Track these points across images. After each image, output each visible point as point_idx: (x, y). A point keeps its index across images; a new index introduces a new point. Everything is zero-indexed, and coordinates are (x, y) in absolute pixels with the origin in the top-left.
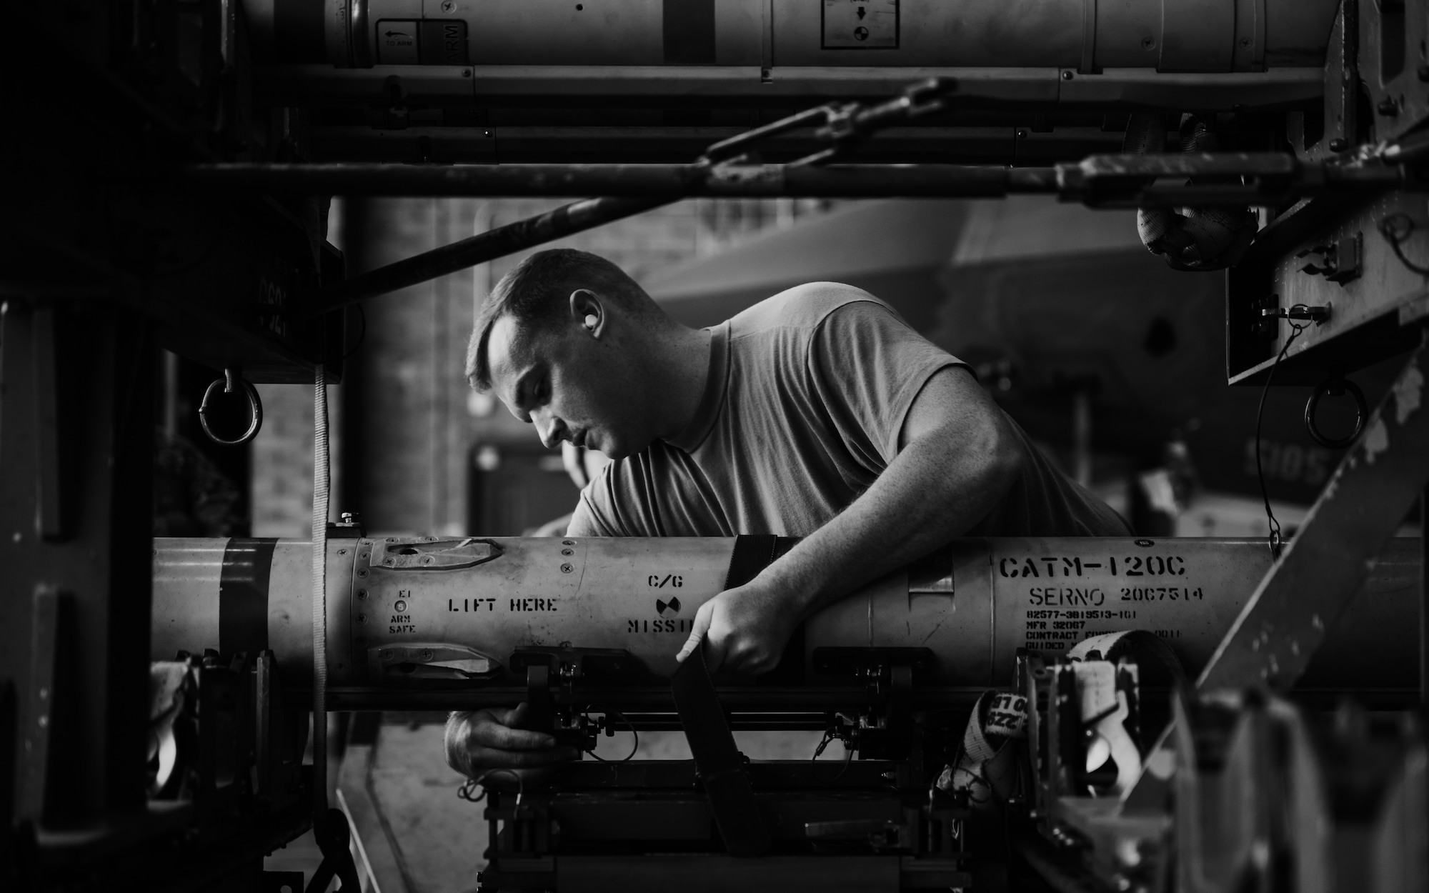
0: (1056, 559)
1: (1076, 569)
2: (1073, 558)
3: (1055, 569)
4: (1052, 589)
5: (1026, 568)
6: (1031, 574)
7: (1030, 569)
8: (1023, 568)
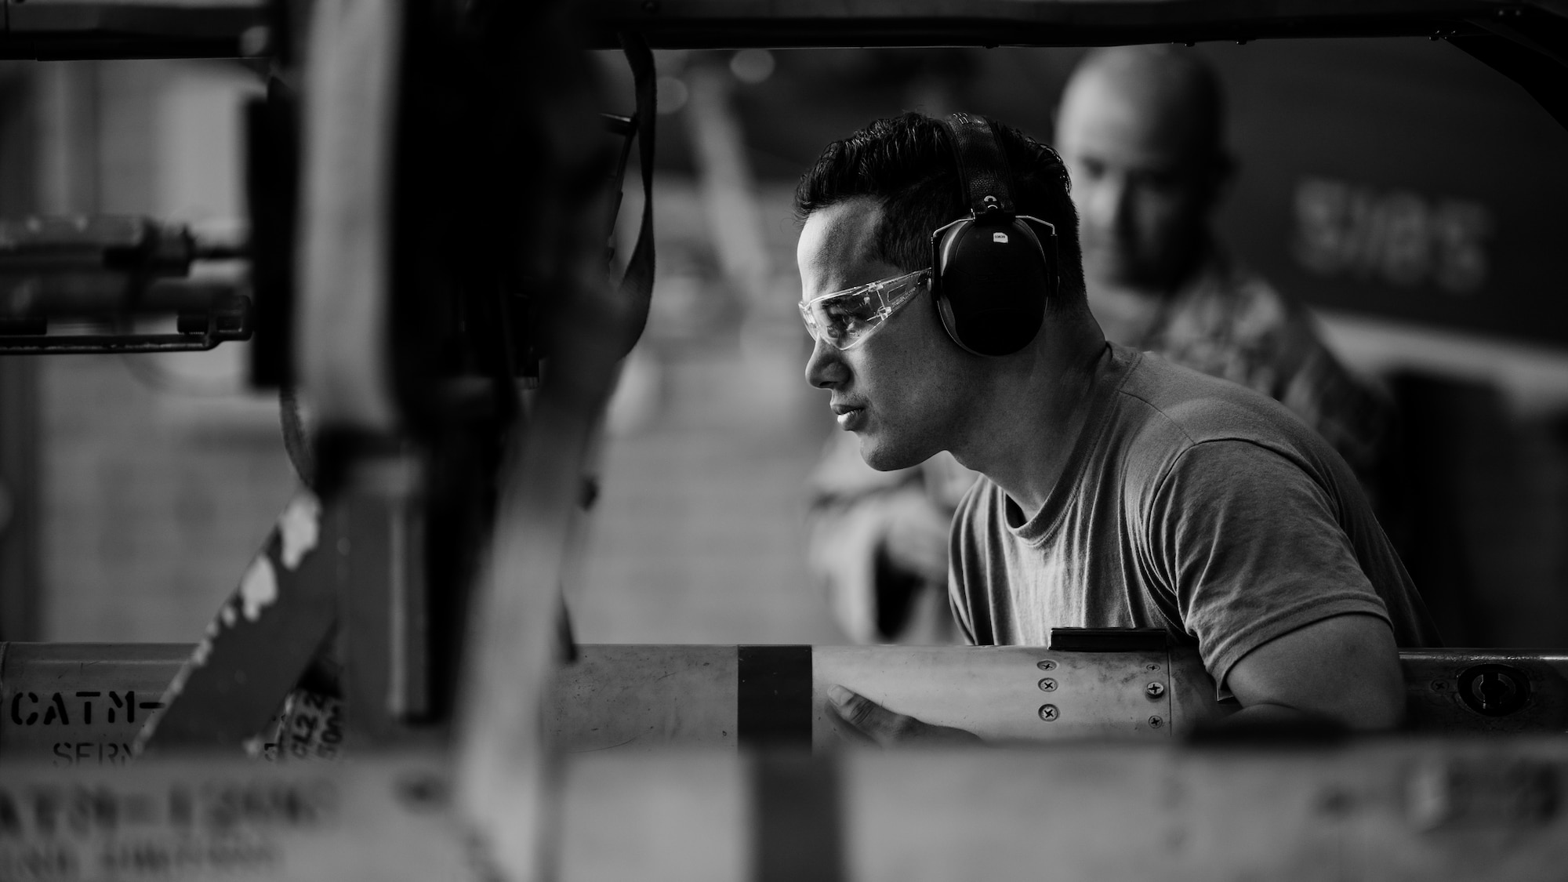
0: (97, 694)
1: (126, 711)
2: (125, 693)
3: (94, 711)
4: (87, 744)
5: (51, 709)
6: (58, 719)
7: (57, 711)
8: (46, 710)
